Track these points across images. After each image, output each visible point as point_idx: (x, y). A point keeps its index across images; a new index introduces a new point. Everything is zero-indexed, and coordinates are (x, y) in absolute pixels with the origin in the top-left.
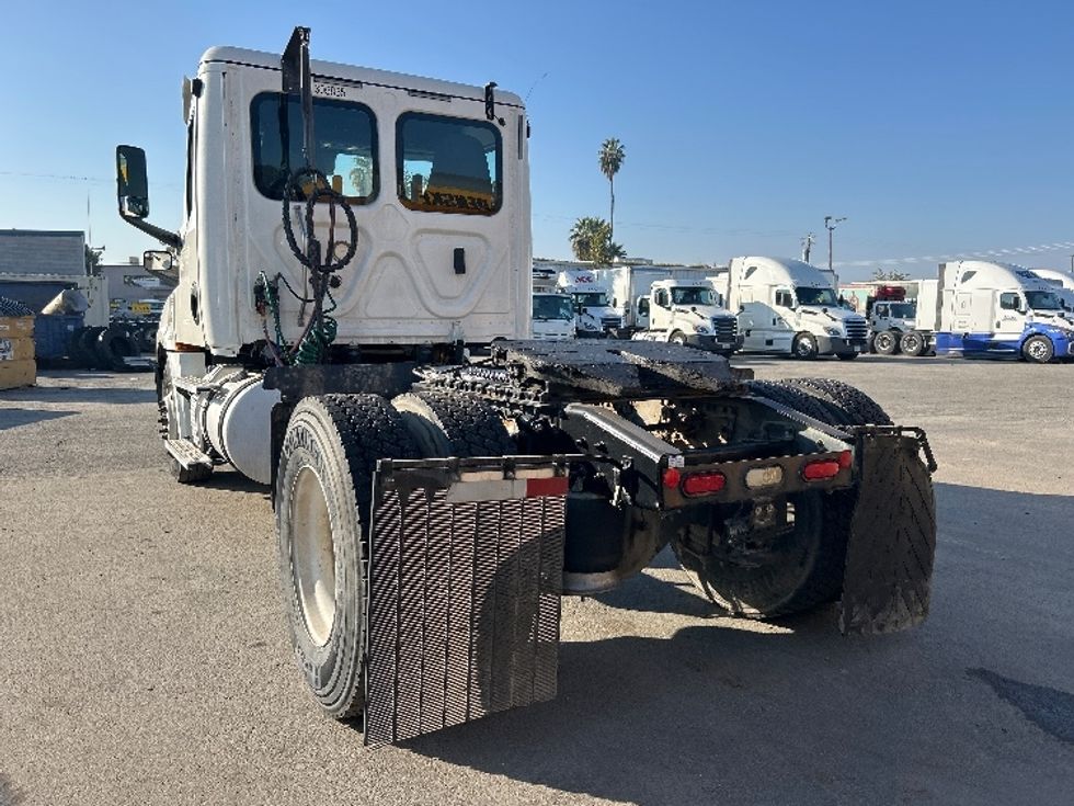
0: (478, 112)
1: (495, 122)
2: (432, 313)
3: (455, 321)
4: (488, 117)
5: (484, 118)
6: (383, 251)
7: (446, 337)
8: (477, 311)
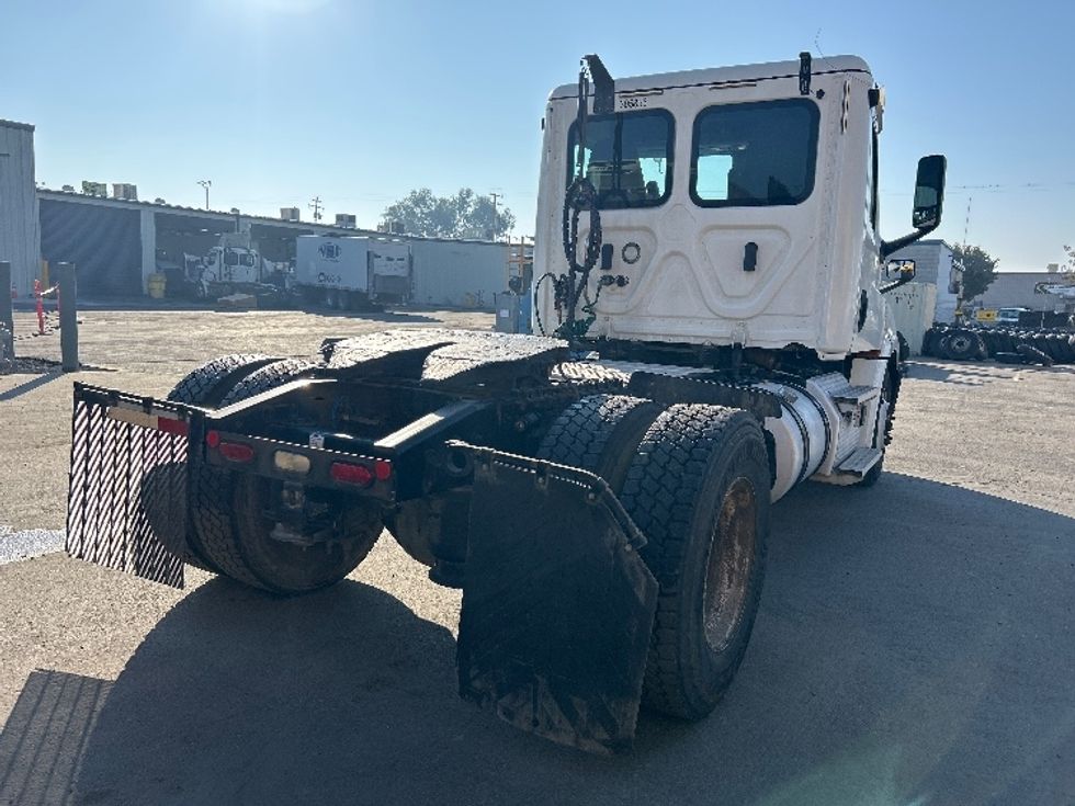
0: (791, 90)
1: (812, 96)
2: (714, 313)
3: (742, 322)
4: (802, 93)
5: (797, 94)
6: (667, 251)
7: (728, 338)
8: (767, 312)
